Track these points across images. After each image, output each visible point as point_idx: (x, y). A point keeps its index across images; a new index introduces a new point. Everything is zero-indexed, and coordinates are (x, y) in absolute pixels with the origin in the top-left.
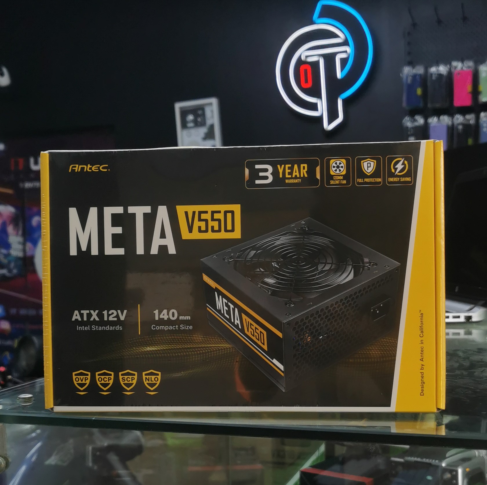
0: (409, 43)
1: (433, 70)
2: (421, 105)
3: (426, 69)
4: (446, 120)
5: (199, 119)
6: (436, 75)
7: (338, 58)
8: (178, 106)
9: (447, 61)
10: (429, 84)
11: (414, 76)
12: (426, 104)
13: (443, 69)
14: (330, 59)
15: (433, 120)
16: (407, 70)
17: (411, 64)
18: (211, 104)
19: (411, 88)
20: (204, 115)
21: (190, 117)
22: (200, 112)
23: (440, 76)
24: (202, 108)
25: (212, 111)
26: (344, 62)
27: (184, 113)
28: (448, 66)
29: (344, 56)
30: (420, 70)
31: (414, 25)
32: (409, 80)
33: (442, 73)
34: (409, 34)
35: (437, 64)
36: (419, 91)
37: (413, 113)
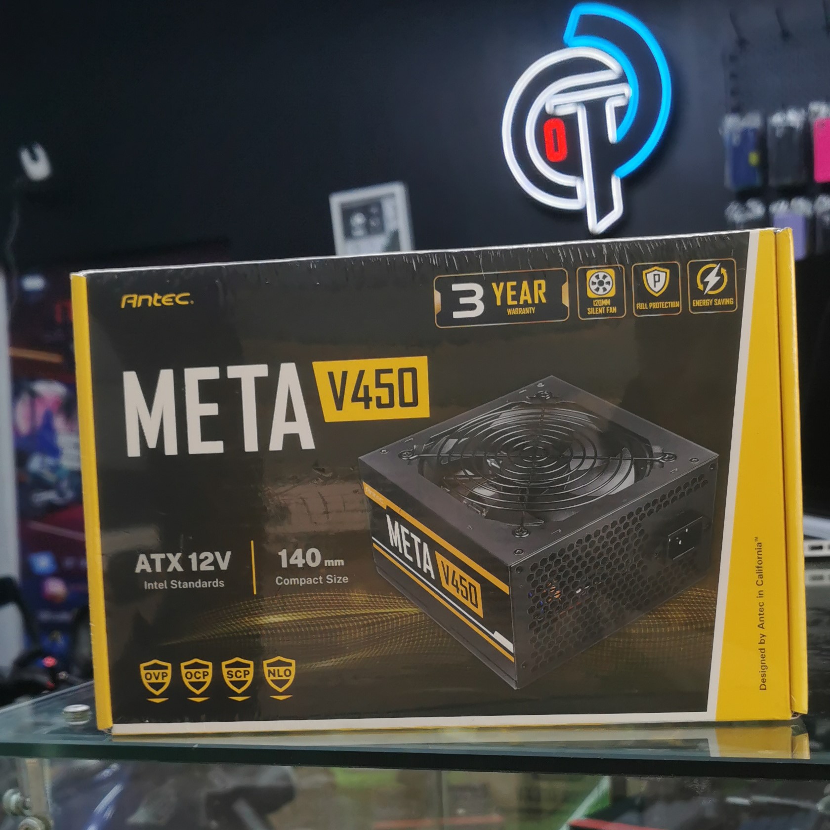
0: (733, 76)
1: (777, 119)
2: (758, 181)
3: (765, 118)
4: (801, 206)
5: (373, 223)
6: (782, 130)
7: (610, 106)
8: (337, 201)
9: (802, 103)
10: (770, 145)
11: (745, 133)
12: (766, 180)
13: (794, 118)
14: (595, 109)
15: (778, 207)
16: (732, 124)
17: (739, 110)
18: (392, 196)
19: (739, 153)
20: (380, 215)
21: (358, 220)
22: (374, 210)
23: (790, 130)
24: (377, 203)
25: (395, 208)
26: (620, 112)
27: (348, 212)
28: (803, 111)
29: (620, 102)
30: (753, 121)
31: (742, 43)
32: (736, 140)
33: (792, 125)
34: (733, 59)
35: (784, 108)
36: (754, 158)
37: (743, 197)
